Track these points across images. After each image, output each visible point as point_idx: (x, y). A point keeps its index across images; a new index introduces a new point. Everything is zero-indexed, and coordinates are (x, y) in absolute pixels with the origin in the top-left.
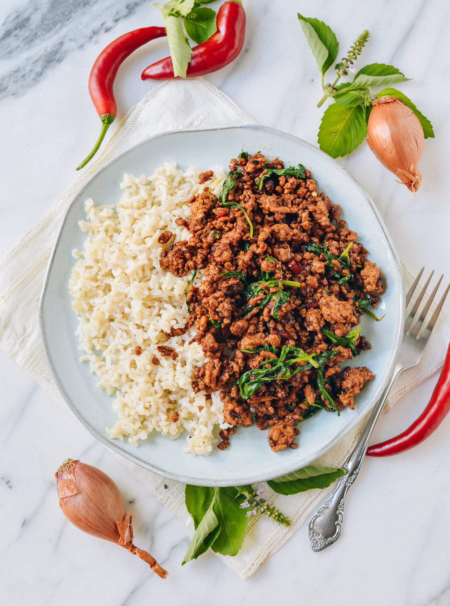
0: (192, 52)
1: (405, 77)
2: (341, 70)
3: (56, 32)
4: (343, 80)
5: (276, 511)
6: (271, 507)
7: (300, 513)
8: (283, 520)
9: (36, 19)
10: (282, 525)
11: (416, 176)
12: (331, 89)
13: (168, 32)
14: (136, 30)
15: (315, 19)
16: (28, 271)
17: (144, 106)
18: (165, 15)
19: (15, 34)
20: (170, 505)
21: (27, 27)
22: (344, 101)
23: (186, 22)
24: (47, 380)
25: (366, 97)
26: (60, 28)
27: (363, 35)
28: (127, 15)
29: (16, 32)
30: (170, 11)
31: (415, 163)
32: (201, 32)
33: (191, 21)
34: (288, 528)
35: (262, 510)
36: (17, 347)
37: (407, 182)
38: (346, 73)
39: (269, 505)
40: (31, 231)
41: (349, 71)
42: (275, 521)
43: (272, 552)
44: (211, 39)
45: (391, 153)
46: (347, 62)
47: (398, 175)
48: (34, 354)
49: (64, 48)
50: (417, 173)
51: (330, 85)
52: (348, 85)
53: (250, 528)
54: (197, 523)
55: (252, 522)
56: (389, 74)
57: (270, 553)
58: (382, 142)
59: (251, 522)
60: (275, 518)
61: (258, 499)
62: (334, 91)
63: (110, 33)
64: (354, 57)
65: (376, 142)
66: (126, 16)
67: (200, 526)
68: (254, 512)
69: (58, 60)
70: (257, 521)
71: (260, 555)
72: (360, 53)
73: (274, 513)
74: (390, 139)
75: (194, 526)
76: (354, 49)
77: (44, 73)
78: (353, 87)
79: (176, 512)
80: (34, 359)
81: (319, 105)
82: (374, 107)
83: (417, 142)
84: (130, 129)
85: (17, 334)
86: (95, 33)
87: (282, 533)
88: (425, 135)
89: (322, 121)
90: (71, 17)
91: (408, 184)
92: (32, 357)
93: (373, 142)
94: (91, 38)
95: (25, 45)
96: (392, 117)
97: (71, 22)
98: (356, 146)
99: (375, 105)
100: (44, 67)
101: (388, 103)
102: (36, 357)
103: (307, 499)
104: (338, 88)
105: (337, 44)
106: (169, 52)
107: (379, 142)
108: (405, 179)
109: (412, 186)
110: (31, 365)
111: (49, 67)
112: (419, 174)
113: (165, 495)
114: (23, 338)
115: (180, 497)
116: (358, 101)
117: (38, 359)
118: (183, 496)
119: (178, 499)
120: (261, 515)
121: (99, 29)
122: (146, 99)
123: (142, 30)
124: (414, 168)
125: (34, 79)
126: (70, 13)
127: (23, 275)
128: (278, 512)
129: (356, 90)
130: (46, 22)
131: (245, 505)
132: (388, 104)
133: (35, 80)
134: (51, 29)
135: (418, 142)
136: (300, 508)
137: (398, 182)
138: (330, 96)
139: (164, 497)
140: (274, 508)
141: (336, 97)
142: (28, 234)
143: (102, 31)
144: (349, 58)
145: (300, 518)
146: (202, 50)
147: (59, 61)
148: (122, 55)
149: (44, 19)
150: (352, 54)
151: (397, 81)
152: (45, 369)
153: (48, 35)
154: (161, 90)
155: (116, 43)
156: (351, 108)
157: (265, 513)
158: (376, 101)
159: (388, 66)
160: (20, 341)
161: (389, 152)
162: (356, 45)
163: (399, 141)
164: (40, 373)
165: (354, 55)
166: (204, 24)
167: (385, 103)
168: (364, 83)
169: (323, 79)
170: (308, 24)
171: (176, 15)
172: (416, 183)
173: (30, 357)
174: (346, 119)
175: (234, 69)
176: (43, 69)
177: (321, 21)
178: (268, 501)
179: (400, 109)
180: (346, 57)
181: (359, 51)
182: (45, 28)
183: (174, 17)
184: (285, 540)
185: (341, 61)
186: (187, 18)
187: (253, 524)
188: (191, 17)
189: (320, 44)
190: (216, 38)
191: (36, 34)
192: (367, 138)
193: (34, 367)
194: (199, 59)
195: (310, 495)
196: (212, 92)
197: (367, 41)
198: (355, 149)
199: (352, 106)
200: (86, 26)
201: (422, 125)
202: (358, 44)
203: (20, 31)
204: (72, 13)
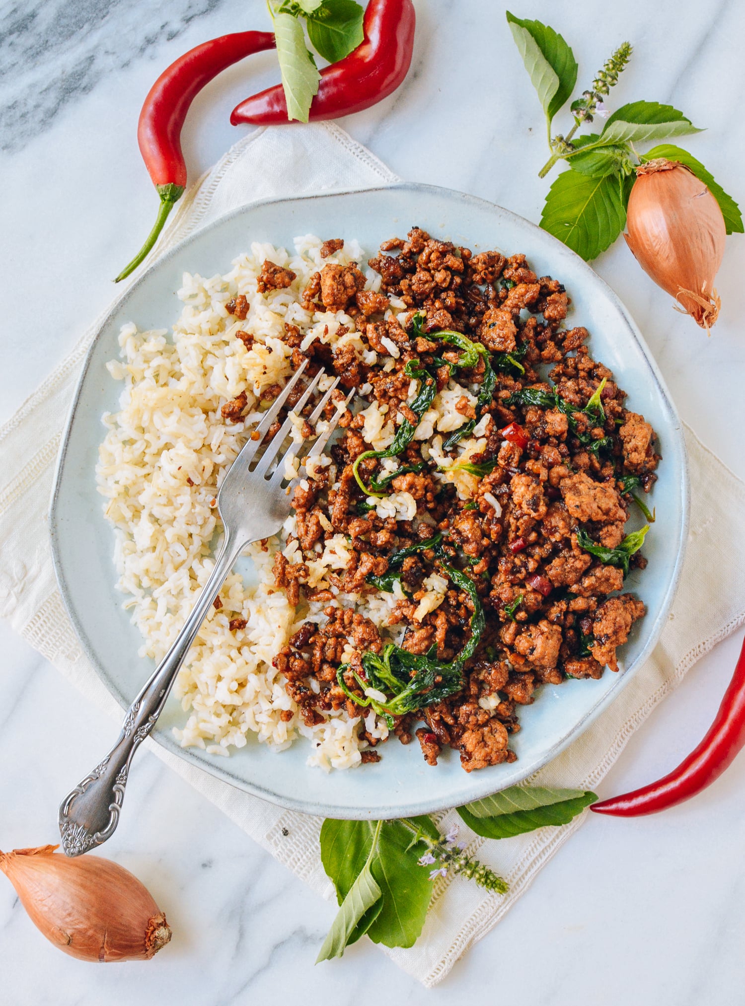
0: (320, 77)
1: (693, 124)
2: (581, 112)
3: (82, 38)
4: (586, 129)
5: (482, 867)
6: (473, 862)
7: (524, 870)
8: (494, 882)
9: (47, 15)
10: (492, 891)
11: (711, 300)
12: (563, 145)
13: (278, 41)
14: (223, 38)
15: (537, 22)
16: (28, 467)
17: (222, 172)
18: (273, 11)
19: (10, 42)
20: (294, 864)
21: (30, 29)
22: (585, 167)
23: (311, 25)
24: (67, 657)
25: (624, 160)
26: (89, 32)
27: (621, 51)
28: (207, 10)
29: (13, 38)
30: (282, 4)
31: (709, 278)
32: (336, 42)
33: (319, 22)
34: (503, 897)
35: (457, 866)
36: (13, 600)
37: (695, 310)
38: (589, 118)
39: (469, 857)
40: (31, 396)
41: (594, 114)
42: (480, 886)
43: (476, 939)
44: (353, 54)
45: (667, 260)
46: (592, 97)
47: (680, 299)
48: (43, 612)
49: (95, 67)
50: (712, 295)
51: (561, 139)
52: (593, 138)
53: (435, 899)
54: (342, 892)
55: (439, 888)
56: (665, 121)
57: (472, 939)
58: (652, 239)
59: (437, 888)
60: (479, 879)
61: (448, 848)
62: (569, 149)
63: (175, 41)
64: (604, 89)
65: (641, 239)
66: (205, 12)
67: (349, 897)
68: (443, 870)
69: (84, 89)
70: (448, 885)
71: (456, 944)
72: (615, 82)
73: (477, 872)
74: (668, 236)
75: (336, 899)
76: (605, 75)
77: (59, 111)
78: (601, 142)
79: (305, 875)
80: (44, 621)
81: (543, 174)
82: (638, 178)
83: (713, 240)
84: (201, 212)
85: (12, 578)
86: (149, 41)
87: (492, 905)
88: (727, 228)
89: (546, 202)
90: (107, 13)
91: (696, 315)
92: (38, 616)
93: (636, 241)
94: (142, 50)
95: (26, 61)
96: (670, 197)
97: (108, 22)
98: (606, 247)
99: (640, 175)
100: (60, 101)
101: (664, 171)
102: (47, 617)
103: (535, 846)
104: (575, 144)
105: (575, 67)
106: (280, 76)
107: (648, 240)
108: (692, 306)
109: (704, 317)
110: (38, 632)
111: (68, 101)
112: (717, 297)
113: (284, 848)
114: (22, 584)
115: (310, 850)
116: (610, 166)
117: (51, 621)
118: (317, 848)
119: (308, 853)
120: (454, 875)
121: (157, 34)
122: (226, 159)
123: (233, 38)
124: (708, 287)
125: (42, 120)
126: (106, 6)
127: (20, 473)
128: (484, 869)
129: (606, 147)
130: (64, 21)
131: (426, 859)
132: (663, 174)
133: (43, 122)
134: (73, 33)
135: (715, 240)
136: (524, 860)
137: (679, 310)
138: (562, 157)
139: (283, 850)
140: (477, 863)
141: (572, 160)
142: (27, 401)
143: (163, 39)
144: (595, 91)
145: (524, 878)
146: (337, 73)
147: (87, 89)
148: (197, 80)
149: (60, 16)
150: (600, 84)
151: (679, 132)
152: (63, 637)
153: (68, 43)
154: (253, 142)
155: (187, 59)
156: (598, 179)
157: (461, 872)
158: (642, 167)
159: (664, 107)
160: (17, 589)
161: (665, 257)
162: (608, 69)
163: (683, 239)
164: (54, 644)
165: (605, 85)
166: (341, 27)
167: (658, 171)
168: (621, 135)
169: (549, 127)
170: (525, 30)
171: (293, 11)
172: (710, 313)
173: (36, 617)
174: (588, 198)
175: (393, 108)
176: (58, 104)
177: (546, 26)
178: (466, 852)
179: (685, 181)
180: (591, 90)
181: (614, 78)
182: (62, 32)
183: (289, 15)
184: (499, 917)
185: (583, 97)
186: (313, 18)
187: (441, 892)
188: (320, 15)
189: (545, 66)
190: (362, 53)
191: (47, 41)
192: (626, 231)
193: (43, 635)
194: (332, 90)
195: (541, 839)
196: (343, 143)
197: (627, 62)
198: (604, 251)
199: (599, 176)
200: (134, 29)
201: (723, 210)
202: (611, 66)
203: (19, 36)
204: (110, 6)
